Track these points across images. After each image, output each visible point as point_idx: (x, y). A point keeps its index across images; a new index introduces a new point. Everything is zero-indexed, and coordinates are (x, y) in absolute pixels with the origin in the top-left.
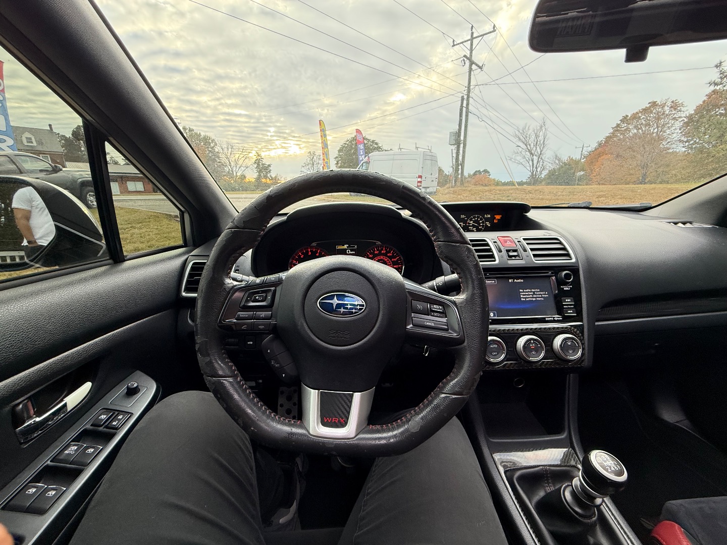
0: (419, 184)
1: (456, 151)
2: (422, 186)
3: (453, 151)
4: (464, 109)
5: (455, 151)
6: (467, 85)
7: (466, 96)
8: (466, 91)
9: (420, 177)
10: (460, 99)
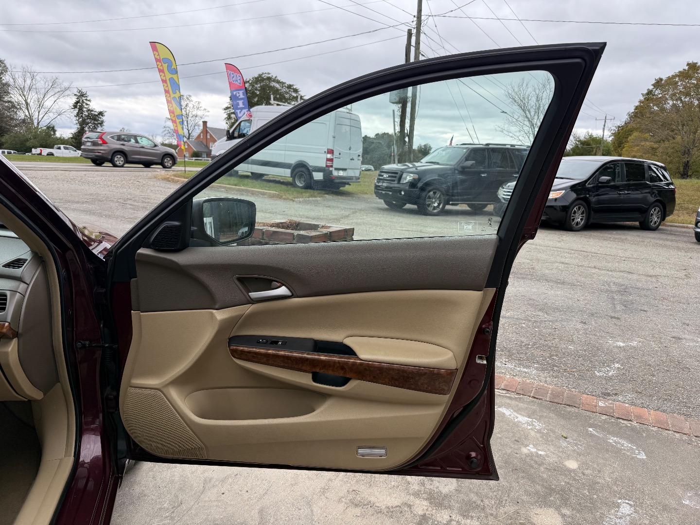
0: (329, 163)
1: (400, 114)
2: (334, 166)
3: (396, 113)
4: (413, 49)
5: (398, 114)
6: (416, 14)
7: (415, 30)
8: (415, 23)
9: (331, 152)
10: (406, 34)
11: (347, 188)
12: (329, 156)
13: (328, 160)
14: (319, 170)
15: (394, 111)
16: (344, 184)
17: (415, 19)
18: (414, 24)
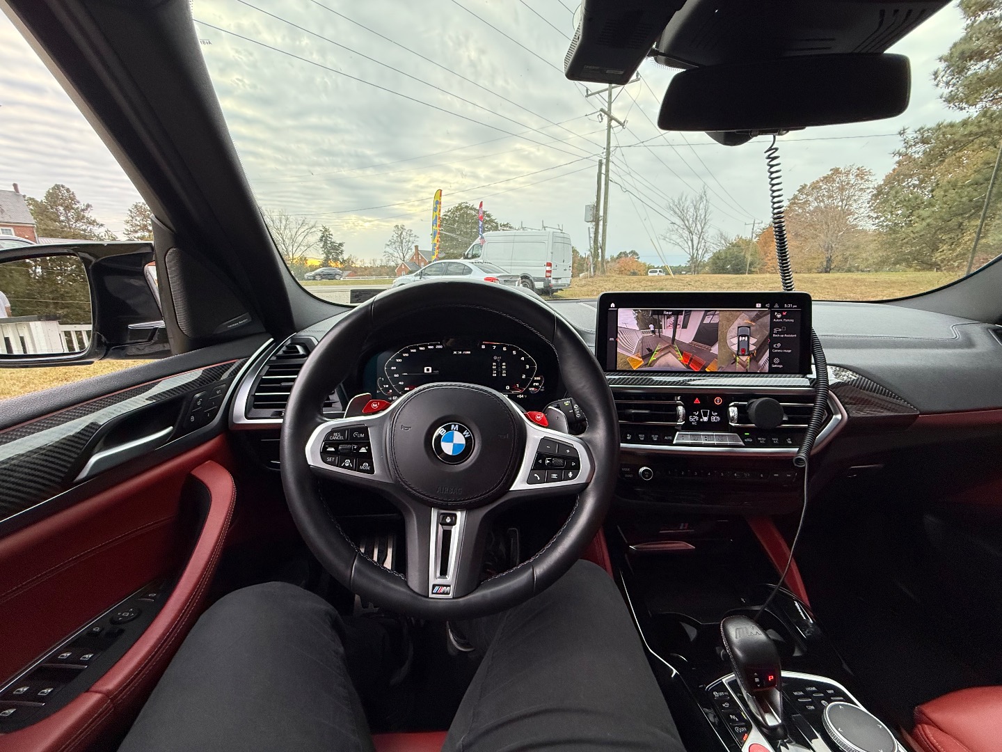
0: (548, 274)
1: (594, 230)
2: (552, 277)
3: (591, 230)
4: (603, 177)
6: (605, 146)
7: (605, 160)
9: (549, 265)
10: (598, 163)
11: (559, 293)
12: (548, 268)
13: (547, 271)
14: (539, 280)
15: (589, 228)
16: (557, 291)
17: (605, 150)
18: (604, 155)
